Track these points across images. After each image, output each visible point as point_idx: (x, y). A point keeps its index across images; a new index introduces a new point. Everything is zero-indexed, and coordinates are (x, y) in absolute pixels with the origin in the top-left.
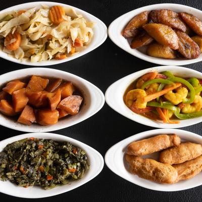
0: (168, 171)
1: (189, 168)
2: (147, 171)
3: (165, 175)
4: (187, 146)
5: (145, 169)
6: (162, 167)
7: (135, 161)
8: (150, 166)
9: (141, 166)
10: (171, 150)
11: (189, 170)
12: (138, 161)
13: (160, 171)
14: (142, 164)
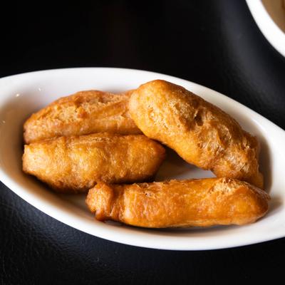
0: (158, 111)
1: (84, 115)
2: (219, 131)
3: (172, 104)
4: (69, 171)
5: (222, 138)
6: (171, 128)
7: (242, 171)
8: (204, 141)
9: (229, 151)
10: (122, 174)
11: (87, 110)
12: (233, 167)
13: (182, 118)
14: (223, 154)
